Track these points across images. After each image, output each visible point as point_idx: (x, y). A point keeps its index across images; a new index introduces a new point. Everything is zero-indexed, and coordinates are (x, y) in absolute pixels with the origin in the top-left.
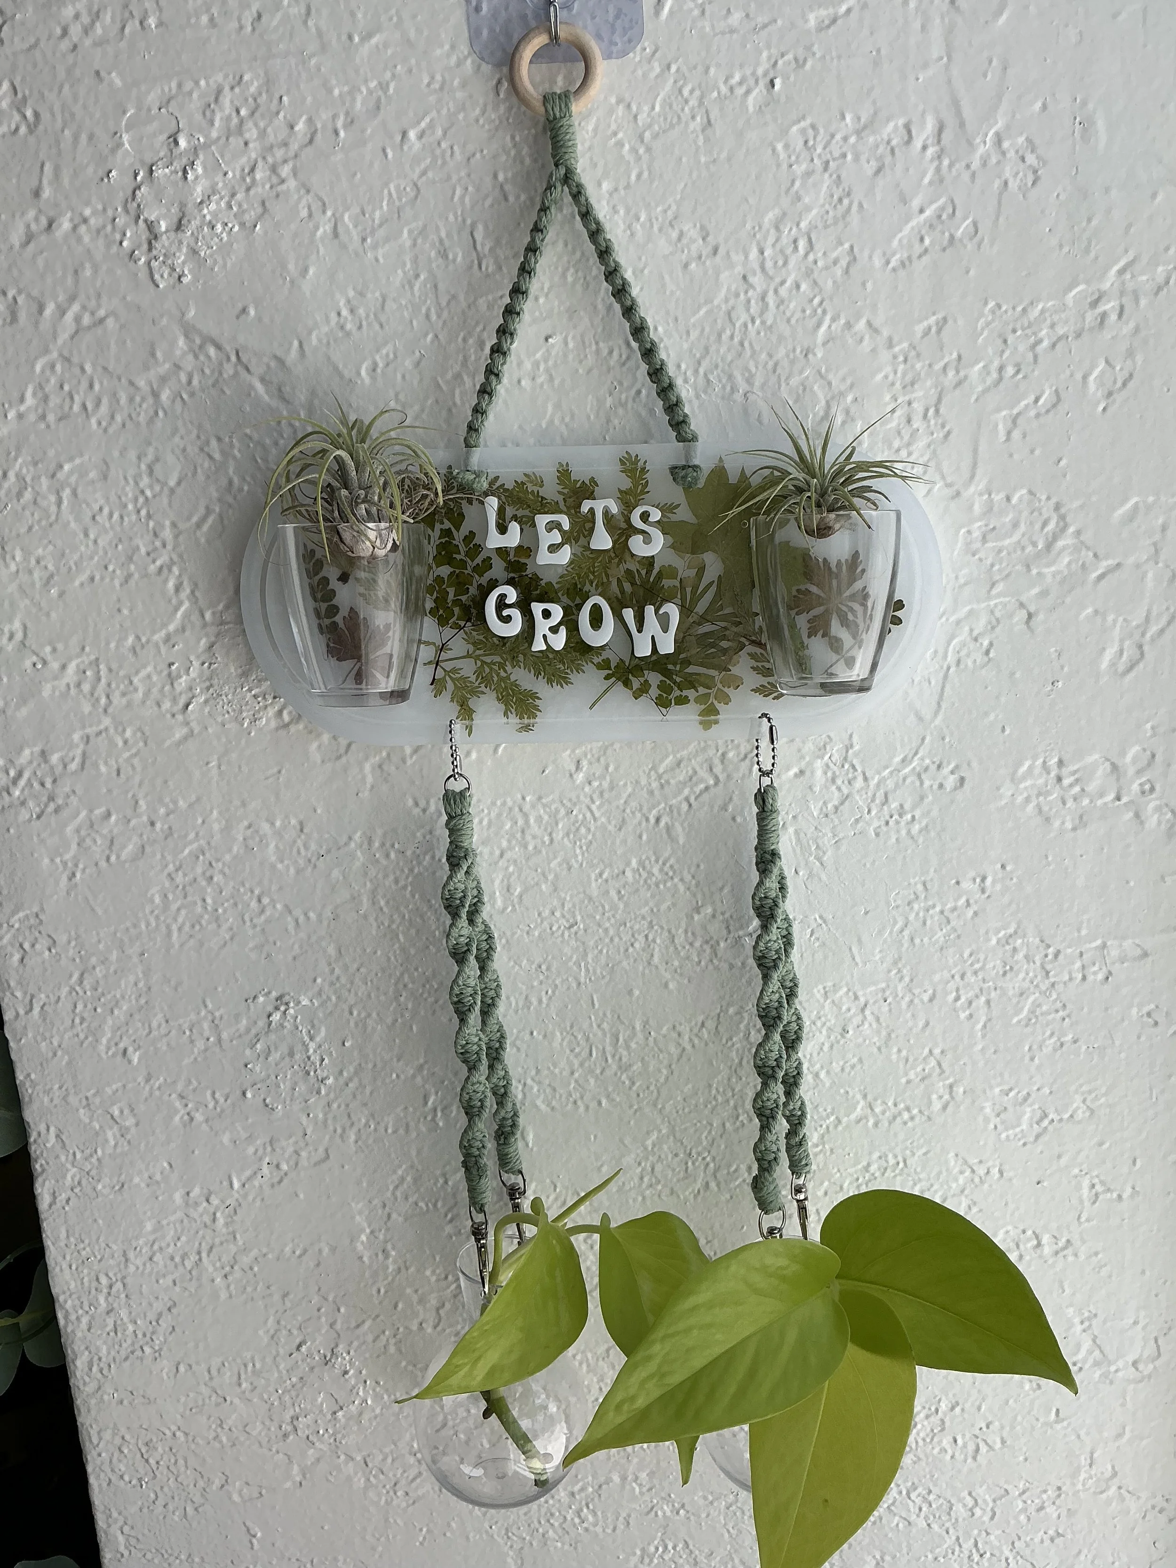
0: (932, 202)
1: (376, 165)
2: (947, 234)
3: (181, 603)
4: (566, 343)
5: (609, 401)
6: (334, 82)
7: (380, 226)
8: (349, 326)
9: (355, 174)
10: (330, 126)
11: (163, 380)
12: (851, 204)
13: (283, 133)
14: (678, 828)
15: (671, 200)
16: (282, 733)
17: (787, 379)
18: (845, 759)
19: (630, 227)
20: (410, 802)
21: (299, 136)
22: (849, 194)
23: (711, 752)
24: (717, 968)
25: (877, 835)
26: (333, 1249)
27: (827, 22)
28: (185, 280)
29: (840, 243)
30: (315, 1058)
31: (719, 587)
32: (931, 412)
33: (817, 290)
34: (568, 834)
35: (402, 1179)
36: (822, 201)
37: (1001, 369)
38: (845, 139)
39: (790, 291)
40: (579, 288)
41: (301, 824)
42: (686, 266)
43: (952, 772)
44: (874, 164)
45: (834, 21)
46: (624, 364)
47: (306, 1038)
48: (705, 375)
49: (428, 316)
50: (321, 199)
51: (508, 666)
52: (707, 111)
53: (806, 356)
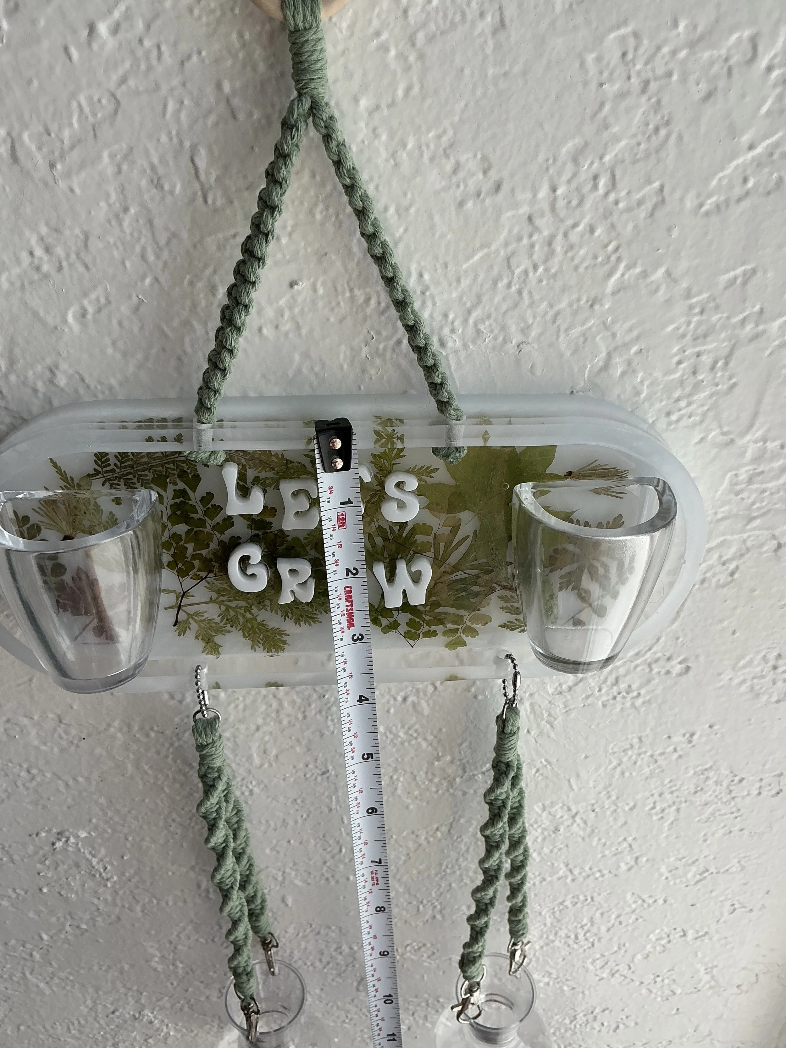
0: (766, 137)
1: (58, 70)
2: (775, 175)
4: (315, 290)
5: (365, 351)
7: (72, 147)
8: (45, 268)
9: (30, 82)
12: (668, 136)
14: (424, 704)
15: (446, 123)
17: (567, 330)
19: (393, 155)
20: (166, 697)
22: (668, 123)
24: (452, 795)
26: (132, 966)
29: (649, 181)
30: (99, 867)
33: (613, 234)
36: (633, 130)
38: (674, 53)
39: (582, 236)
40: (330, 227)
41: (59, 717)
42: (461, 204)
43: (680, 663)
44: (704, 87)
46: (383, 313)
47: (89, 856)
48: (476, 325)
49: (143, 257)
51: (255, 610)
52: (500, 8)
53: (592, 306)
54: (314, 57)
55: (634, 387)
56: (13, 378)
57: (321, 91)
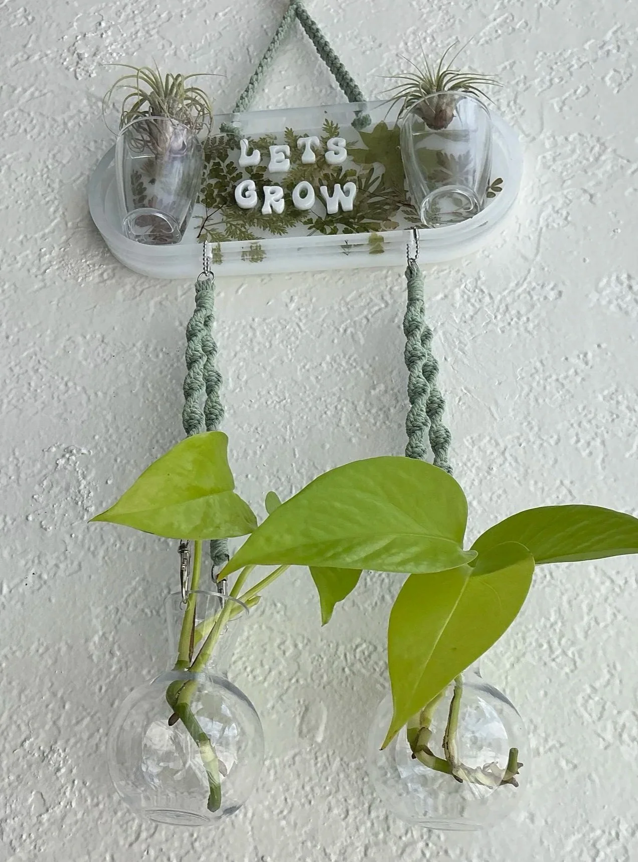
0: (499, 17)
1: (201, 27)
2: (510, 28)
3: (55, 218)
4: (295, 88)
7: (199, 49)
9: (189, 31)
10: (179, 14)
11: (71, 118)
12: (455, 21)
13: (155, 18)
14: (360, 335)
15: (356, 28)
16: (102, 285)
18: (476, 287)
20: (177, 323)
21: (163, 19)
22: (453, 17)
23: (382, 288)
24: (389, 428)
25: (503, 332)
26: (70, 647)
28: (93, 76)
29: (450, 36)
30: (84, 492)
31: (382, 178)
32: (512, 103)
34: (282, 341)
35: (135, 589)
36: (438, 21)
37: (551, 80)
41: (103, 337)
42: (364, 52)
43: (552, 289)
44: (466, 4)
47: (80, 478)
49: (220, 84)
50: (170, 42)
51: (247, 226)
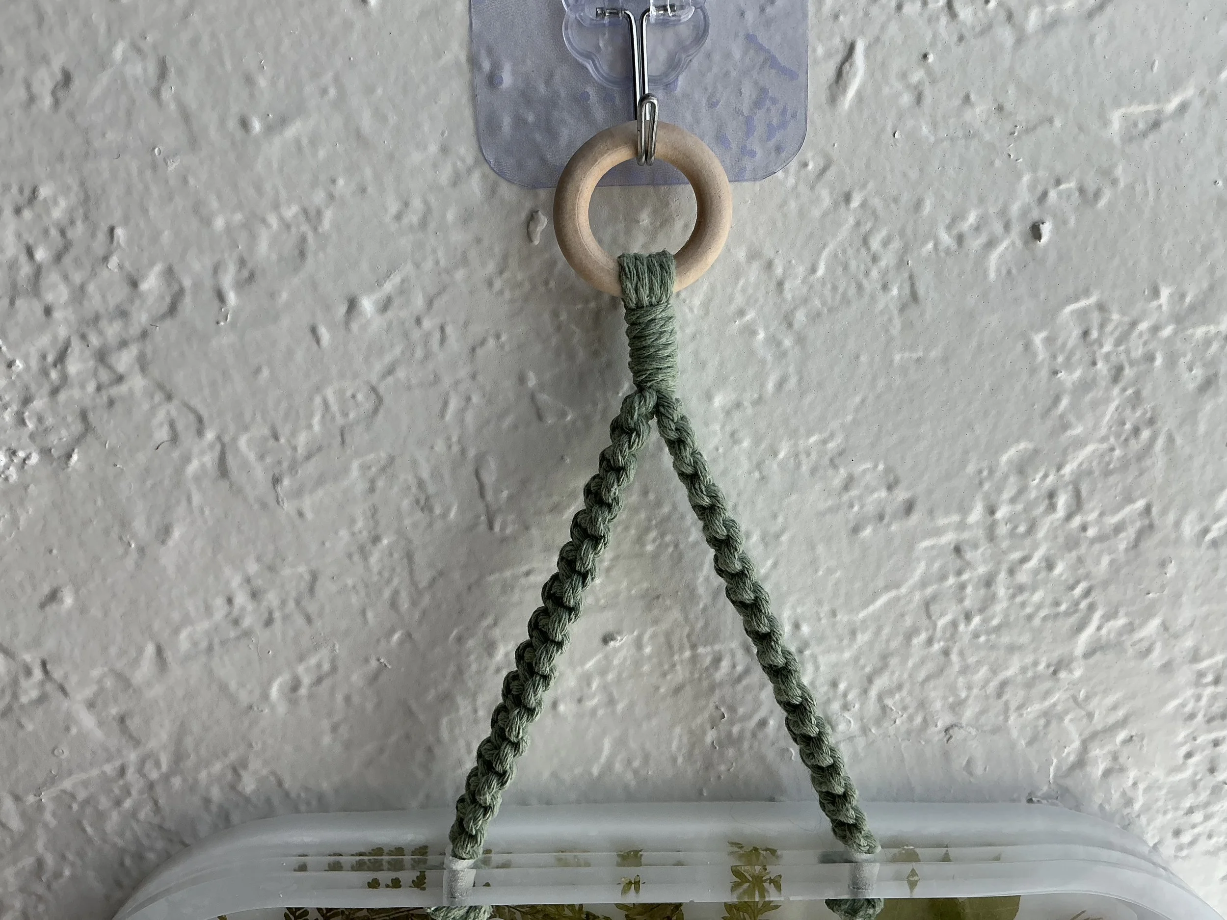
1: (299, 356)
4: (640, 650)
5: (710, 736)
6: (214, 204)
7: (308, 457)
8: (248, 621)
9: (258, 371)
10: (208, 283)
12: (1153, 439)
13: (119, 294)
15: (834, 425)
17: (1020, 708)
19: (759, 466)
21: (150, 300)
22: (1151, 422)
27: (1141, 126)
29: (1129, 499)
33: (1081, 572)
36: (1103, 431)
38: (1155, 329)
39: (1036, 573)
40: (666, 562)
42: (856, 530)
45: (1156, 125)
46: (741, 678)
48: (880, 698)
49: (394, 604)
50: (194, 411)
52: (911, 277)
53: (1055, 673)
54: (663, 340)
55: (1124, 793)
56: (176, 782)
57: (671, 383)
